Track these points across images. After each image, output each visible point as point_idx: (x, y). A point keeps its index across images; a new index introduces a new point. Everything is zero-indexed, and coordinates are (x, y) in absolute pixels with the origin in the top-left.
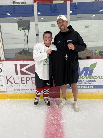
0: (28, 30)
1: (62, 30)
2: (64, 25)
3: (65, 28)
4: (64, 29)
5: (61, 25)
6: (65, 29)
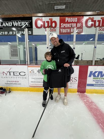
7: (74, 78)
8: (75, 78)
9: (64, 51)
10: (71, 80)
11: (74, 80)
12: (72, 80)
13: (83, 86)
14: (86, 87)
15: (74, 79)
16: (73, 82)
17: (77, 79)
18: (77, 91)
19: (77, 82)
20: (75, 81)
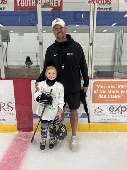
0: (7, 42)
1: (60, 38)
2: (62, 32)
3: (63, 36)
4: (62, 38)
5: (59, 32)
6: (64, 38)
7: (6, 104)
8: (9, 104)
9: (72, 54)
10: (2, 108)
11: (7, 108)
12: (4, 107)
13: (27, 118)
14: (32, 121)
15: (6, 106)
16: (6, 112)
17: (14, 105)
18: (16, 127)
19: (14, 111)
20: (10, 109)
